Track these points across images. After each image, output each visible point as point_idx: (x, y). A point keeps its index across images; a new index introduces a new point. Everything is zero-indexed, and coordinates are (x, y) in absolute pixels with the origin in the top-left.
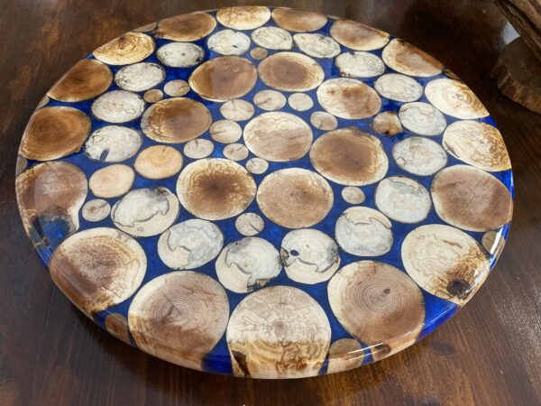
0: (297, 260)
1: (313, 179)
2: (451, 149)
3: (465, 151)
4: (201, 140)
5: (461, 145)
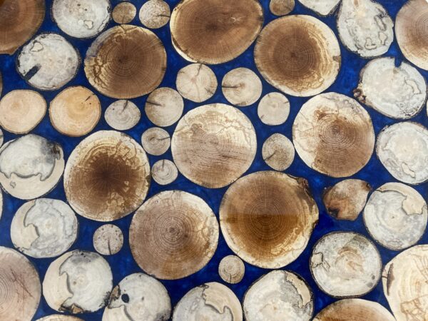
0: (122, 308)
1: (208, 224)
2: (390, 278)
3: (404, 291)
4: (131, 105)
5: (408, 279)
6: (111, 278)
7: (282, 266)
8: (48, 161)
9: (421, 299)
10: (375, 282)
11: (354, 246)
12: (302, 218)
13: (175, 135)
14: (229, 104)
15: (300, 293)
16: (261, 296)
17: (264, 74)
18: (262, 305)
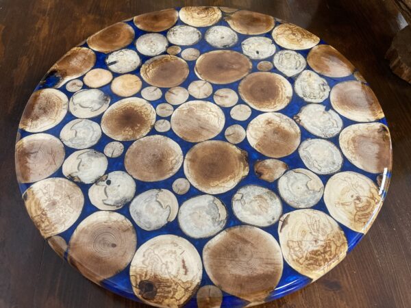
0: (104, 187)
1: (177, 158)
2: (285, 222)
3: (292, 234)
4: (159, 90)
5: (297, 227)
6: (105, 169)
7: (214, 193)
8: (100, 103)
9: (303, 242)
10: (273, 222)
11: (266, 197)
12: (236, 171)
13: (177, 110)
14: (215, 103)
15: (220, 212)
16: (193, 207)
17: (242, 95)
18: (192, 212)
